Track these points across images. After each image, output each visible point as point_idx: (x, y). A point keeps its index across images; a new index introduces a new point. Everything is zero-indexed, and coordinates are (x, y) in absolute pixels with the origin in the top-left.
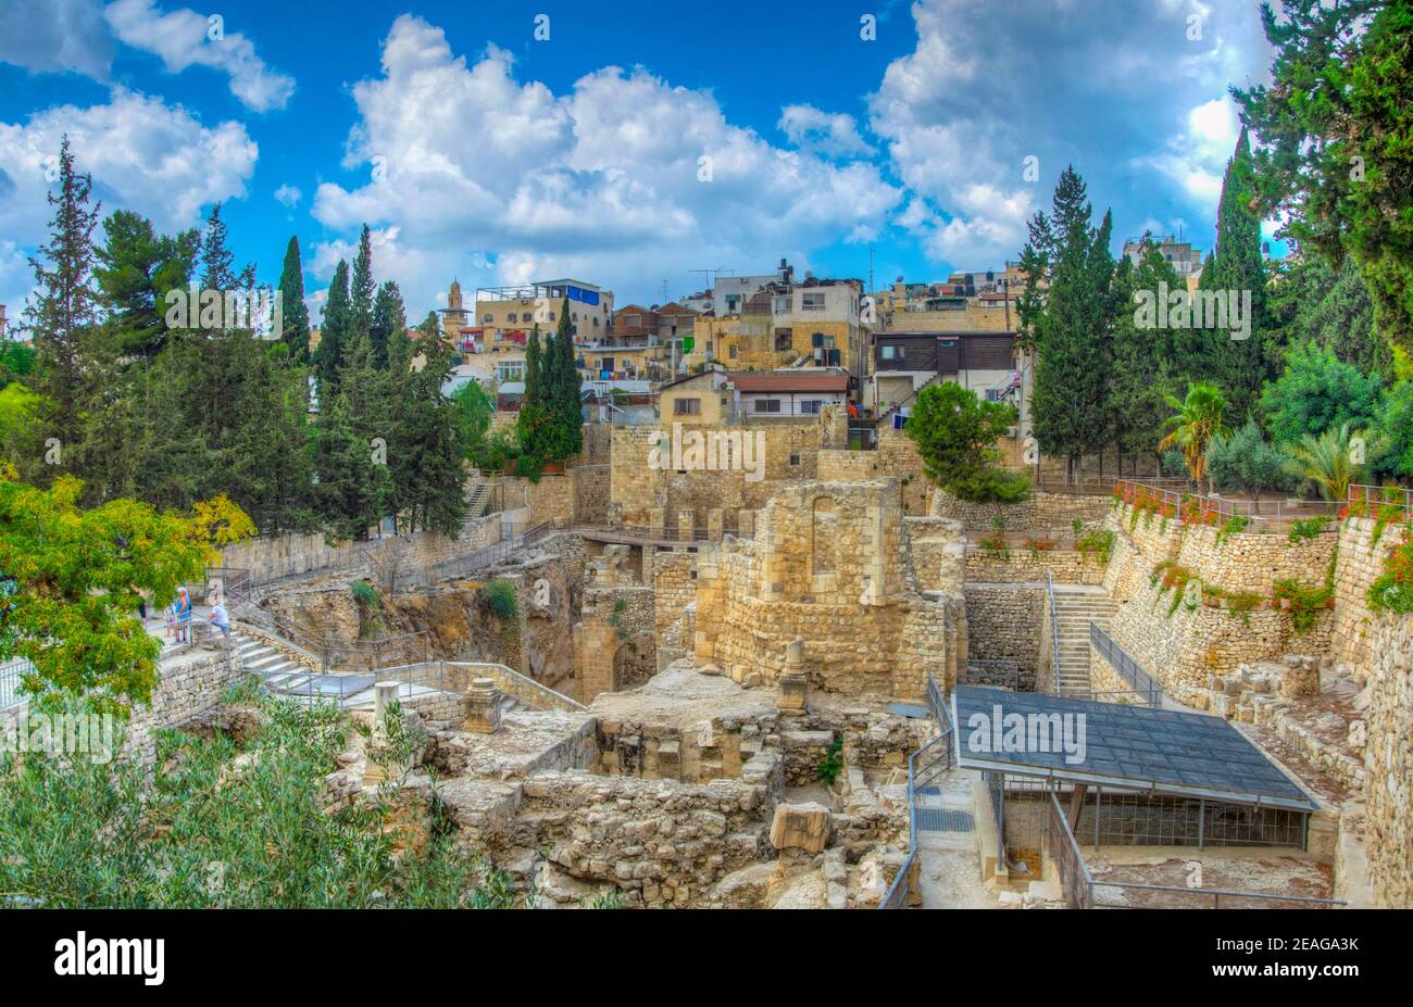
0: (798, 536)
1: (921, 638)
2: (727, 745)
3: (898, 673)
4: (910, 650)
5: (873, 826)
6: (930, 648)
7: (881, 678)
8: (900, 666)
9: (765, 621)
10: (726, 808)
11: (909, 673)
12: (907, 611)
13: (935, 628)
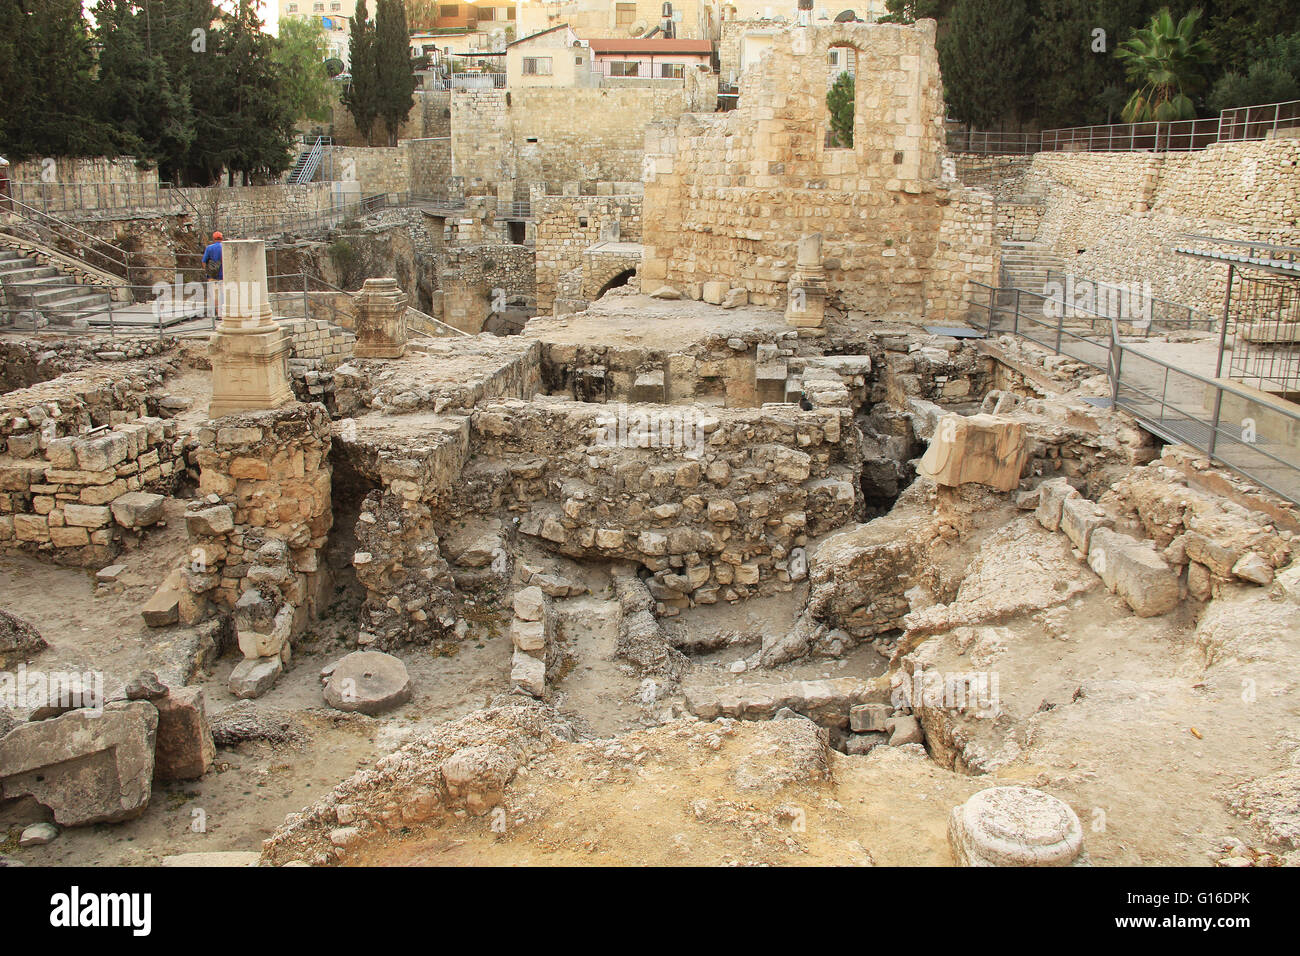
0: (806, 95)
1: (963, 238)
2: (733, 373)
3: (932, 285)
4: (949, 254)
5: (1054, 454)
6: (974, 253)
7: (911, 291)
8: (935, 276)
9: (757, 214)
10: (806, 440)
11: (946, 285)
12: (946, 202)
13: (980, 227)
